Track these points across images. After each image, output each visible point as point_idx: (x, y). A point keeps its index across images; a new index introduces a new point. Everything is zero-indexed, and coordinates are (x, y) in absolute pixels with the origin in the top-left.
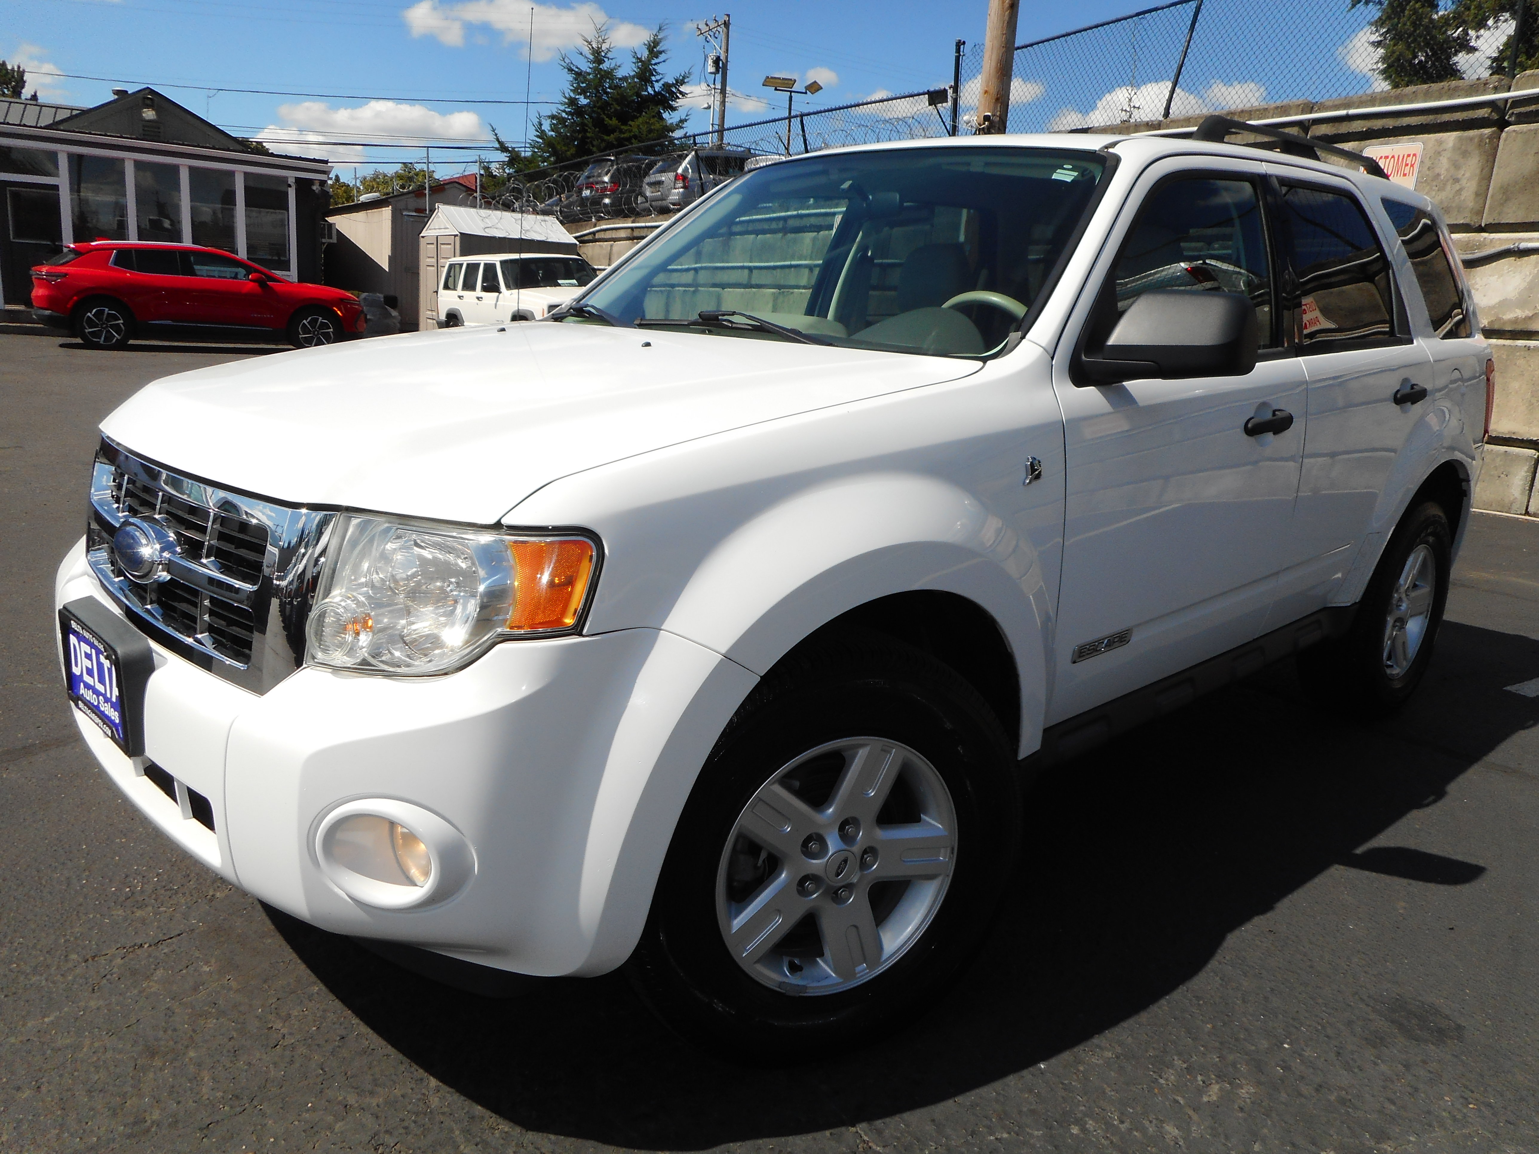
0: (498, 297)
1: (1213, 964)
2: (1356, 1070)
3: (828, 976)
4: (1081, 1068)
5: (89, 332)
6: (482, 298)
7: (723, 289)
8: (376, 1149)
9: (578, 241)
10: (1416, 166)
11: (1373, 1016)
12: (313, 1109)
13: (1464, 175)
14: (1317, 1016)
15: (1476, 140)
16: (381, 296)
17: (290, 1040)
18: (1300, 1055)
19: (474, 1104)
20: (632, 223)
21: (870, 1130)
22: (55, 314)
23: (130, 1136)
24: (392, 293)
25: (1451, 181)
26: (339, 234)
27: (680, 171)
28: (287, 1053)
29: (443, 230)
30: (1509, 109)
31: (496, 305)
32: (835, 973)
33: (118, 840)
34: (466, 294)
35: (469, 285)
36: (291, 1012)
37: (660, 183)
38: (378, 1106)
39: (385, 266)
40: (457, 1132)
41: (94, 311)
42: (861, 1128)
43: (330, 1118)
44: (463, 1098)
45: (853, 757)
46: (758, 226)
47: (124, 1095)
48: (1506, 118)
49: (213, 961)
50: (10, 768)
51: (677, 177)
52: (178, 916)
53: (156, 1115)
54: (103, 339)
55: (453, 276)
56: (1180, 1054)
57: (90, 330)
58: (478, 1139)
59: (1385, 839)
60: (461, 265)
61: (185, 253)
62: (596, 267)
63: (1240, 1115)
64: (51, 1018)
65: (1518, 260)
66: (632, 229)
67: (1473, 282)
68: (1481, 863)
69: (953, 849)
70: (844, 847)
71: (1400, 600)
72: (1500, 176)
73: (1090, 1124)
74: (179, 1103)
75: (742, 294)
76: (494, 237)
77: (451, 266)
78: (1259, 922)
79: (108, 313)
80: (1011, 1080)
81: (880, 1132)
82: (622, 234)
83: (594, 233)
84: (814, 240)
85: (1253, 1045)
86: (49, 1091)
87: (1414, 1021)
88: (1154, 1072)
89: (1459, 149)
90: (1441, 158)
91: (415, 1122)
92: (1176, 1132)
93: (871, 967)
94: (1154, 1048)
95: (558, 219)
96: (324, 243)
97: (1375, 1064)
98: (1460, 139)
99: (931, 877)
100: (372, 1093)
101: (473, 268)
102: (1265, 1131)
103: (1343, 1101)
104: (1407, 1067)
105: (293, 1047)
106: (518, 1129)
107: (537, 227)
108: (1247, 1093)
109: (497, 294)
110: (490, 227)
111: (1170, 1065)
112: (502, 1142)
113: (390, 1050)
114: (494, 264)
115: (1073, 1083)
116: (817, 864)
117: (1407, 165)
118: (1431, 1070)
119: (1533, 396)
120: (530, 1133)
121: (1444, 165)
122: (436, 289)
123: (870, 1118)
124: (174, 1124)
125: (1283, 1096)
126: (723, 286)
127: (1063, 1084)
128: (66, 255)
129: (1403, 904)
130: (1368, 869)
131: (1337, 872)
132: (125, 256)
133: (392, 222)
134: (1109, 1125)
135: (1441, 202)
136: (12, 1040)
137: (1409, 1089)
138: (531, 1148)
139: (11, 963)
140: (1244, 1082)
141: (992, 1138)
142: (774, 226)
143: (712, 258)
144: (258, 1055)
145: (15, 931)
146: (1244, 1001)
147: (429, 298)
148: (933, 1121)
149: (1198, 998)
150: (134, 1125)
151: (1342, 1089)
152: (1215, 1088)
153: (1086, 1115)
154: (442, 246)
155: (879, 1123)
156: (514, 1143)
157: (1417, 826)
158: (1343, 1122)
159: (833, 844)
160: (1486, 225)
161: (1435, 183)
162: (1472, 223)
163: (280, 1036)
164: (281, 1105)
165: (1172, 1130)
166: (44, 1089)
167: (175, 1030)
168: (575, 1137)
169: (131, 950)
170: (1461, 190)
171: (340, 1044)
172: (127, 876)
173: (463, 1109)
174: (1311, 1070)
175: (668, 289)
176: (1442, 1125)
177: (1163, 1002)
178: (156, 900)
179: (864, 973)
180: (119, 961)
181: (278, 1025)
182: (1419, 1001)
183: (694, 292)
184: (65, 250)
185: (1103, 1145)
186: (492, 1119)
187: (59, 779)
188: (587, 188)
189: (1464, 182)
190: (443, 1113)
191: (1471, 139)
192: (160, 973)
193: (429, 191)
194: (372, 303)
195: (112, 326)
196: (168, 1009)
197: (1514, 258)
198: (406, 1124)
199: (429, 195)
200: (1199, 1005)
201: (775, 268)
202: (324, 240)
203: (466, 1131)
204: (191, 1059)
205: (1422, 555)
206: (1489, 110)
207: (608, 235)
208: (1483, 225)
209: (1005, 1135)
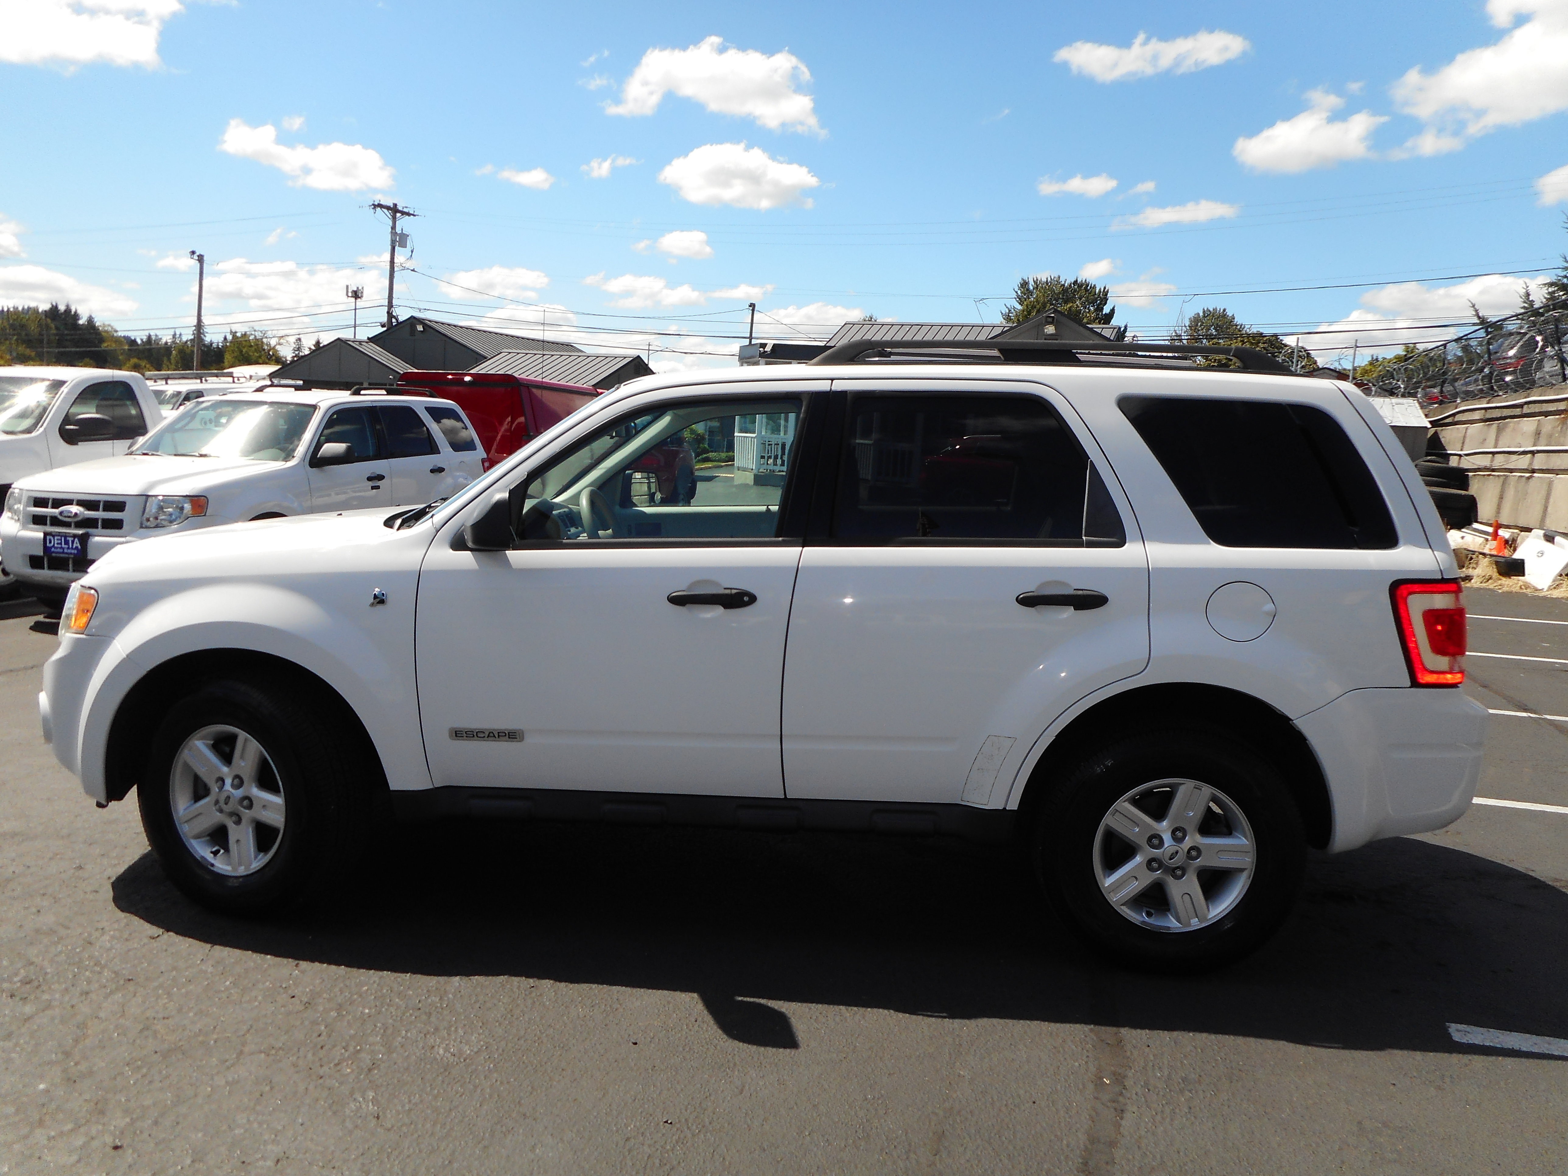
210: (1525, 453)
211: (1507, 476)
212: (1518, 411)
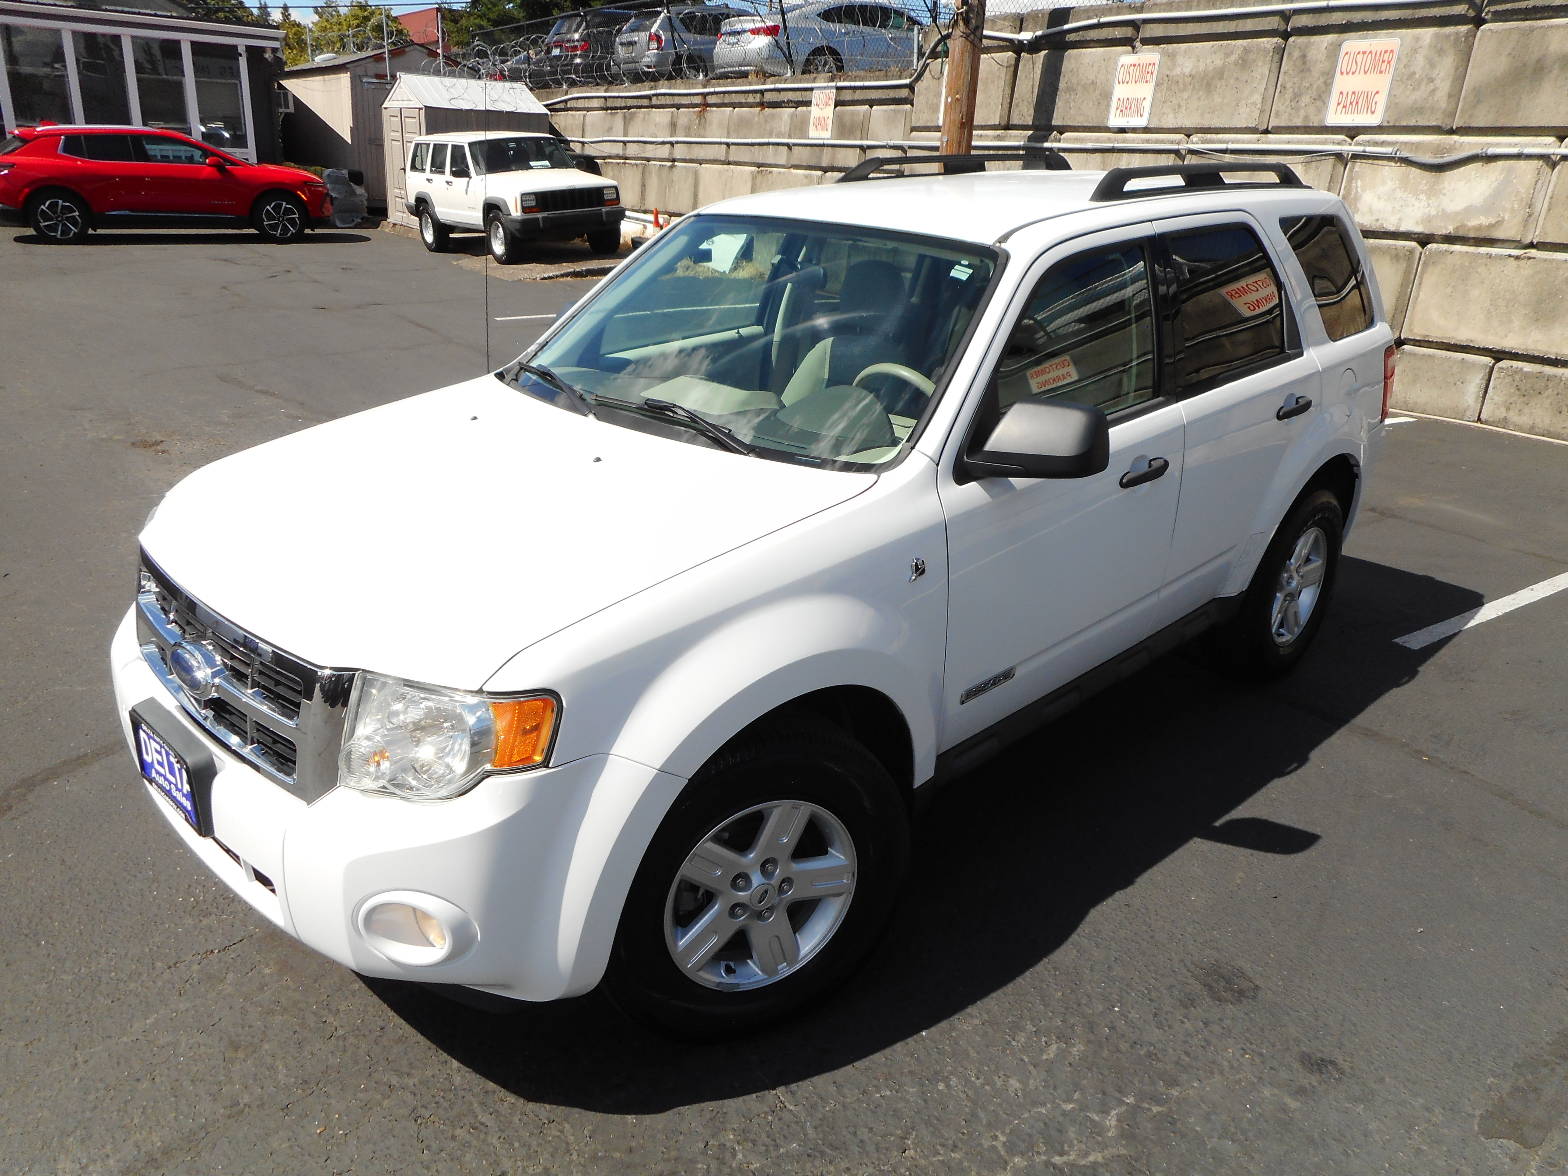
0: (468, 183)
1: (1074, 937)
2: (1166, 1028)
3: (756, 975)
4: (954, 1034)
5: (45, 226)
6: (451, 182)
7: (701, 164)
8: (416, 1121)
9: (549, 110)
10: (1393, 63)
11: (1191, 981)
12: (366, 1090)
13: (1438, 74)
14: (1146, 982)
15: (1452, 38)
16: (345, 172)
17: (341, 1032)
18: (1125, 1016)
19: (488, 1081)
20: (605, 92)
21: (787, 1092)
22: (7, 207)
23: (230, 1117)
24: (356, 168)
25: (1426, 80)
26: (296, 100)
27: (653, 30)
28: (341, 1043)
29: (406, 102)
30: (1486, 6)
31: (467, 190)
32: (761, 971)
33: (177, 851)
34: (436, 177)
35: (438, 167)
36: (339, 1007)
37: (631, 44)
38: (415, 1085)
39: (348, 138)
40: (476, 1105)
41: (48, 203)
42: (780, 1091)
43: (379, 1097)
44: (478, 1076)
45: (770, 815)
46: (736, 99)
47: (219, 1083)
48: (1483, 15)
49: (272, 965)
50: (71, 780)
51: (651, 38)
52: (238, 923)
53: (246, 1099)
54: (59, 233)
55: (420, 156)
56: (1032, 1019)
57: (46, 223)
58: (492, 1110)
59: (1242, 812)
60: (428, 145)
61: (137, 138)
62: (569, 139)
63: (1069, 1069)
64: (152, 1020)
65: (1485, 165)
66: (605, 98)
67: (1442, 186)
68: (1317, 831)
69: (854, 874)
70: (766, 882)
71: (1291, 577)
72: (1474, 76)
73: (954, 1081)
74: (262, 1088)
75: (720, 172)
76: (461, 110)
77: (417, 145)
78: (1120, 896)
79: (63, 206)
80: (898, 1046)
81: (793, 1093)
82: (595, 103)
83: (565, 101)
84: (792, 116)
85: (1090, 1009)
86: (162, 1082)
87: (1223, 984)
88: (1009, 1035)
89: (1435, 47)
90: (1418, 55)
91: (443, 1098)
92: (1018, 1085)
93: (790, 965)
94: (1013, 1015)
95: (526, 85)
96: (281, 113)
97: (1183, 1022)
98: (1436, 35)
99: (838, 895)
100: (409, 1075)
101: (439, 149)
102: (1085, 1082)
103: (1149, 1055)
104: (1206, 1024)
105: (344, 1038)
106: (522, 1100)
107: (505, 97)
108: (1078, 1051)
109: (468, 179)
110: (456, 98)
111: (1022, 1029)
112: (510, 1111)
113: (420, 1037)
114: (463, 147)
115: (946, 1048)
116: (742, 895)
117: (1383, 61)
118: (1225, 1026)
119: (1491, 305)
120: (531, 1104)
121: (1420, 63)
122: (403, 167)
123: (786, 1083)
124: (261, 1106)
125: (1105, 1054)
126: (700, 162)
127: (937, 1048)
128: (10, 142)
129: (1241, 874)
130: (1220, 841)
131: (1197, 845)
132: (74, 142)
133: (352, 90)
134: (967, 1081)
135: (1416, 101)
136: (125, 1039)
137: (1203, 1043)
138: (531, 1115)
139: (111, 972)
140: (1078, 1041)
141: (878, 1095)
142: (751, 99)
143: (688, 131)
144: (318, 1046)
145: (108, 943)
146: (1091, 970)
147: (396, 177)
148: (834, 1083)
149: (1055, 969)
150: (231, 1107)
151: (1152, 1044)
152: (1054, 1047)
153: (951, 1073)
154: (407, 120)
155: (793, 1086)
156: (519, 1112)
157: (1274, 796)
158: (1146, 1073)
159: (757, 879)
160: (1456, 128)
161: (1409, 82)
162: (1444, 126)
163: (333, 1029)
164: (340, 1087)
165: (1014, 1083)
166: (157, 1080)
167: (250, 1026)
168: (564, 1105)
169: (204, 956)
170: (1434, 91)
171: (381, 1034)
172: (189, 886)
173: (479, 1085)
174: (1131, 1029)
175: (643, 162)
176: (1221, 1073)
177: (1028, 973)
178: (217, 908)
179: (785, 970)
180: (196, 967)
181: (330, 1019)
182: (1231, 966)
183: (671, 167)
184: (9, 136)
185: (960, 1098)
186: (502, 1092)
187: (115, 790)
188: (556, 46)
189: (1438, 82)
190: (464, 1090)
191: (1448, 36)
192: (231, 976)
193: (389, 54)
194: (335, 180)
195: (67, 219)
196: (242, 1008)
197: (1481, 164)
198: (437, 1099)
199: (390, 58)
200: (1056, 975)
201: (752, 145)
202: (281, 110)
203: (483, 1104)
204: (266, 1051)
205: (1312, 537)
206: (1467, 7)
207: (580, 104)
208: (1454, 128)
209: (888, 1093)
210: (664, 143)
211: (645, 165)
212: (645, 102)
